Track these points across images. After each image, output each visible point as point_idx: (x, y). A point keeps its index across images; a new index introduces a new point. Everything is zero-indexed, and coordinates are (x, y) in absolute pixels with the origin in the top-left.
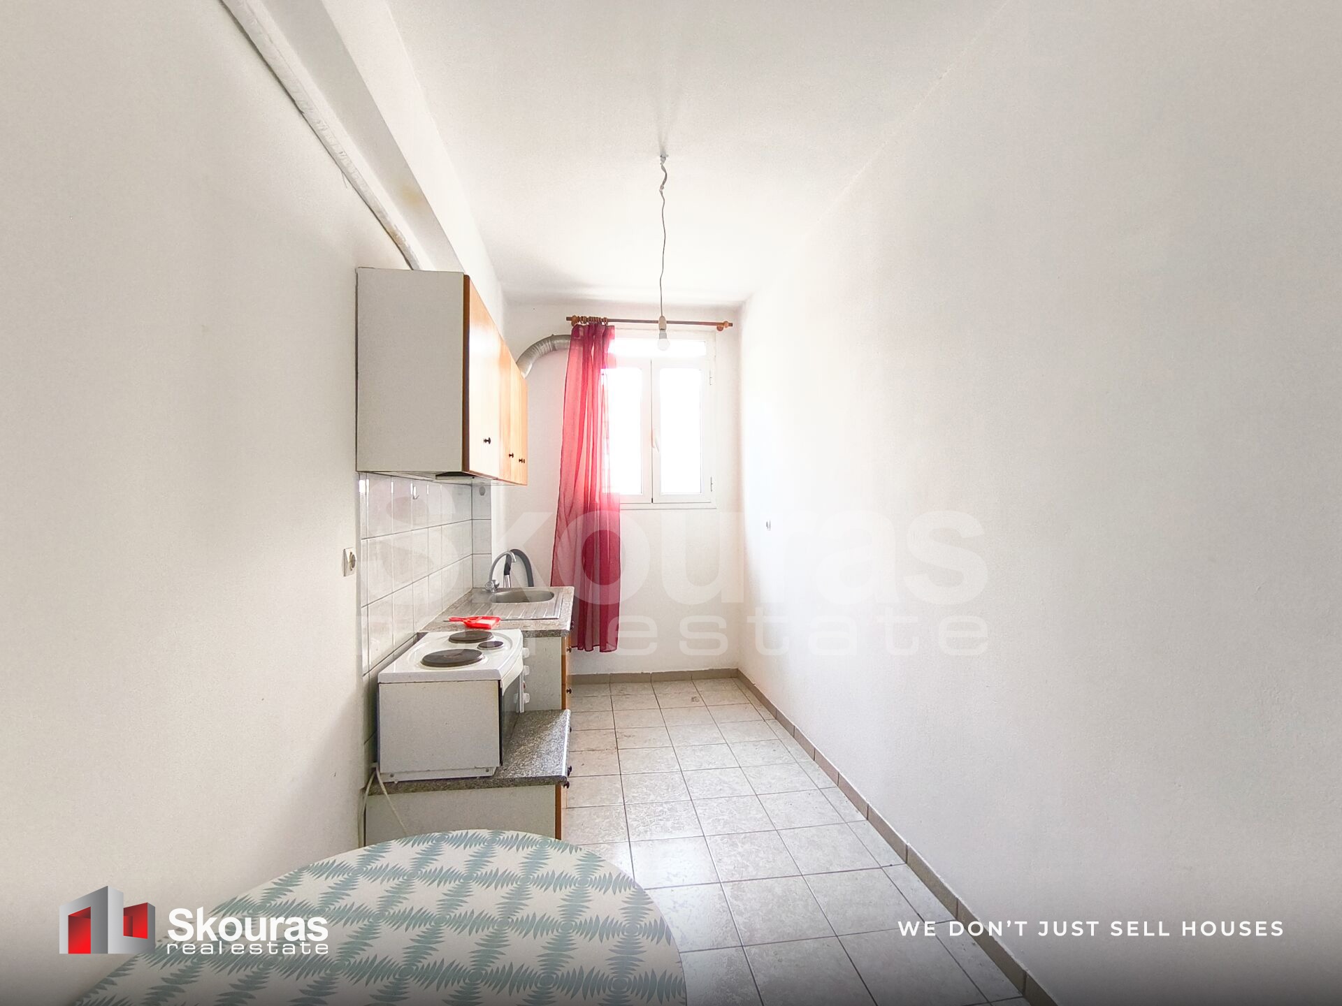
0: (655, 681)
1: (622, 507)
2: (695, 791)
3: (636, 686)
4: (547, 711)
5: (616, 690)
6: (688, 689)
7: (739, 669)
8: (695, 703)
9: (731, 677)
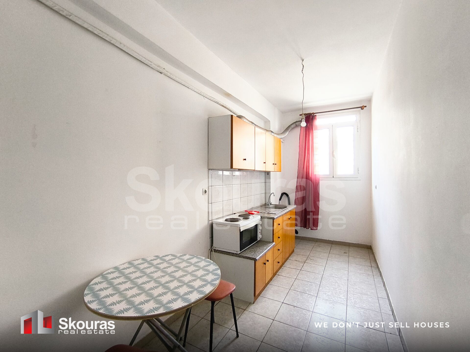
0: (334, 244)
1: (320, 179)
2: (324, 282)
3: (325, 244)
4: (268, 242)
5: (317, 244)
6: (347, 249)
7: (372, 246)
8: (346, 255)
9: (368, 248)
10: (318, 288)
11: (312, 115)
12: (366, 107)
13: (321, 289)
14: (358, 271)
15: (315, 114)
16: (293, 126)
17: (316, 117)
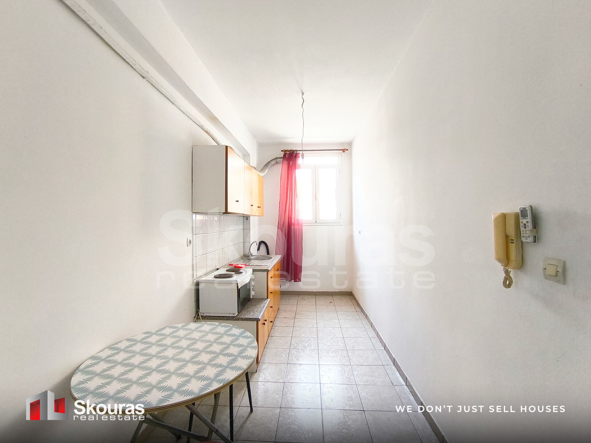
0: (317, 295)
1: (303, 224)
2: (320, 334)
3: (309, 296)
4: (261, 299)
5: (300, 297)
6: (330, 299)
7: (352, 292)
8: (332, 304)
9: (349, 295)
10: (317, 341)
11: (295, 152)
12: (347, 150)
13: (320, 341)
14: (347, 318)
15: (298, 152)
16: (273, 162)
17: (299, 155)
